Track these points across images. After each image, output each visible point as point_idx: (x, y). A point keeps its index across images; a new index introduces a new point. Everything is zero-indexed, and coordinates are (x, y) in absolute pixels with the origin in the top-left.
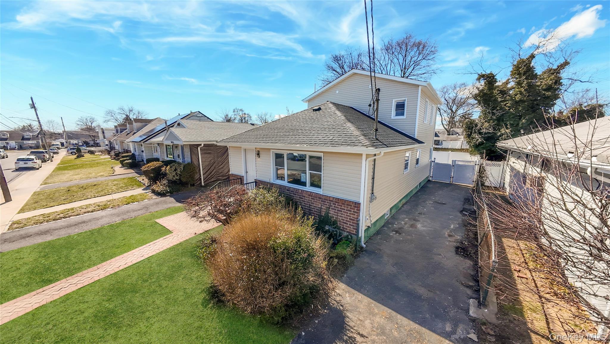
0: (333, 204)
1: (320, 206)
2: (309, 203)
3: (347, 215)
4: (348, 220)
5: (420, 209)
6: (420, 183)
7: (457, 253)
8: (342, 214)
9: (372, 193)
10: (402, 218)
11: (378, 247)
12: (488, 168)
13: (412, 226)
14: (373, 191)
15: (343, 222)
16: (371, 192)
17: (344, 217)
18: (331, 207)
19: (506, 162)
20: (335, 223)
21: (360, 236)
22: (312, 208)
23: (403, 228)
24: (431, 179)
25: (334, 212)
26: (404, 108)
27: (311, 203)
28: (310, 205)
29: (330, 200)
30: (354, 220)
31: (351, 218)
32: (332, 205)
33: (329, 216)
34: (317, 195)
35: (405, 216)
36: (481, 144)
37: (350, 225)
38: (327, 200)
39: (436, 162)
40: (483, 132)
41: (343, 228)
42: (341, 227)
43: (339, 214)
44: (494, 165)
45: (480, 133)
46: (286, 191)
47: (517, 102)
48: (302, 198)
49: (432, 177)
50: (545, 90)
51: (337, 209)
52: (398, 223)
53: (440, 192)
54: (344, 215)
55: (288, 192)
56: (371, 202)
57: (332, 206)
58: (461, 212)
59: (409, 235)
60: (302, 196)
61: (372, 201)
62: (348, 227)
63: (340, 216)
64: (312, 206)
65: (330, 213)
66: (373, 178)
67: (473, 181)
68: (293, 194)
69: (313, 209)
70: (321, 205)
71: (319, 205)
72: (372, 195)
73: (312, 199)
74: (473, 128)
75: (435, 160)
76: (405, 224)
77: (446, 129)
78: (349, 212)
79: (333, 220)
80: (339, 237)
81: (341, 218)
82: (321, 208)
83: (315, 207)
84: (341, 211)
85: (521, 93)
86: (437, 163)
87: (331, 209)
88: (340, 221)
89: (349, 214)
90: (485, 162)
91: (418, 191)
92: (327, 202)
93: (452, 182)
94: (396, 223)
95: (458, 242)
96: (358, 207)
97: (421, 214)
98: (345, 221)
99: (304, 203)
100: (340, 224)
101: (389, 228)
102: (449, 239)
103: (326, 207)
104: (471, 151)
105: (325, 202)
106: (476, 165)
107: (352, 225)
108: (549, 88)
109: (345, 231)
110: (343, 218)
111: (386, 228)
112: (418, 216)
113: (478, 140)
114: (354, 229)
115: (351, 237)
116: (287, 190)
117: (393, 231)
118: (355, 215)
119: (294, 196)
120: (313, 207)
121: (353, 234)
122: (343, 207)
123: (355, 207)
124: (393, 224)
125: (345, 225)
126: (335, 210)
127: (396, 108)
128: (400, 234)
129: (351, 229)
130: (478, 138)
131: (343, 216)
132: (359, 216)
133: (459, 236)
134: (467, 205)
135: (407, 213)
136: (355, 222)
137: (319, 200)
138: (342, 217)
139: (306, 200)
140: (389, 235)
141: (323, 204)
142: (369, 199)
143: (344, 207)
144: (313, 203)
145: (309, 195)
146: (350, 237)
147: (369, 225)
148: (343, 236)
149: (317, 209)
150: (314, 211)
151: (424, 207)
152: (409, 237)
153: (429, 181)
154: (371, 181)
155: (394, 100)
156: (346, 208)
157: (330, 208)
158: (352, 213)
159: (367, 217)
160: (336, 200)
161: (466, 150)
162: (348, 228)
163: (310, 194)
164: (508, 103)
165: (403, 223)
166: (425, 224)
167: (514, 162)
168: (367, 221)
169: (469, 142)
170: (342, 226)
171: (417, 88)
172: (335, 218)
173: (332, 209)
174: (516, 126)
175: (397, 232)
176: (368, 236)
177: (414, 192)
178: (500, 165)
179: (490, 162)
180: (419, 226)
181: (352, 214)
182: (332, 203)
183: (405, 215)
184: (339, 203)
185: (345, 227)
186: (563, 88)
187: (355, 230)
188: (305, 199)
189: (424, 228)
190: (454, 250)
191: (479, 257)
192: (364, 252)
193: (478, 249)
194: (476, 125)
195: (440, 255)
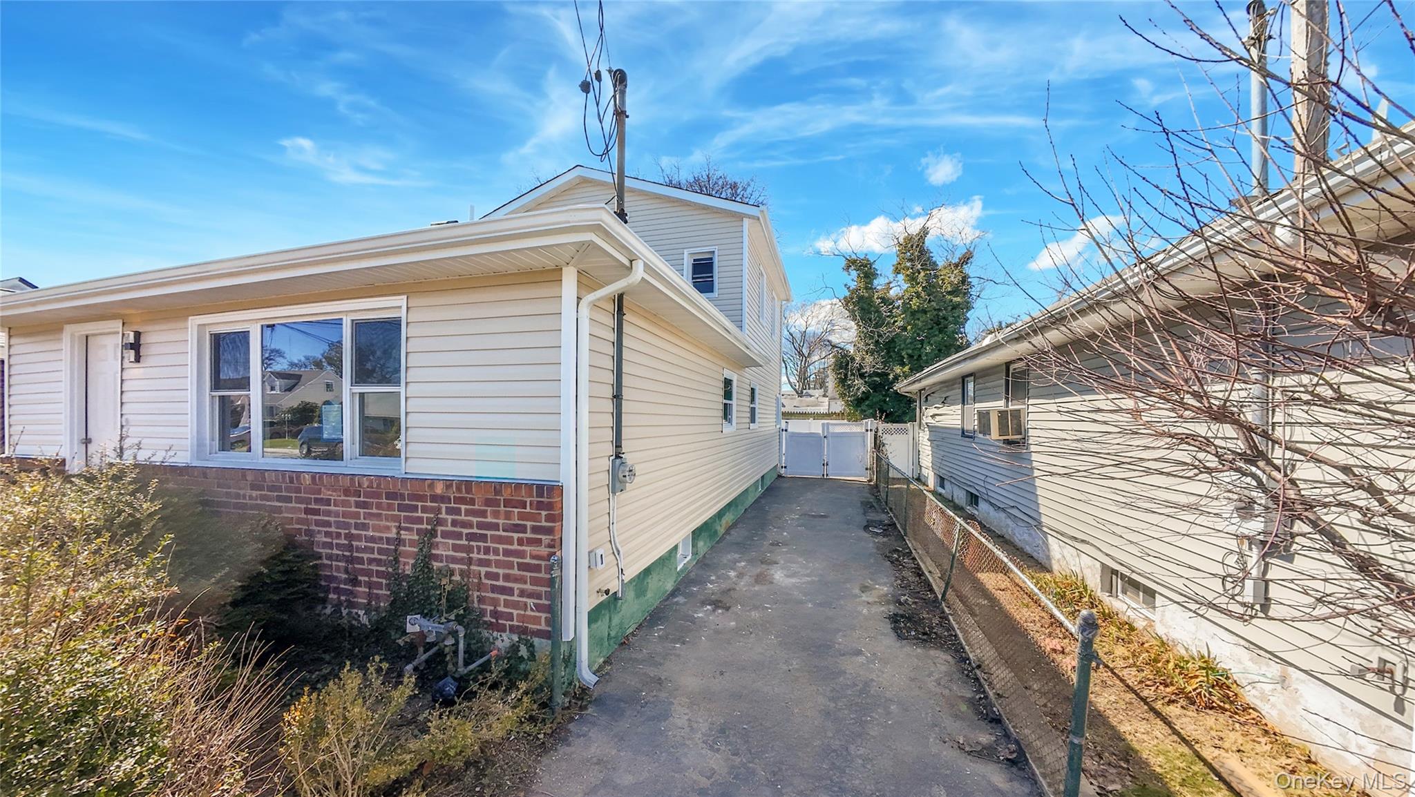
0: (450, 511)
1: (393, 534)
2: (346, 526)
3: (507, 553)
4: (515, 571)
5: (773, 534)
6: (763, 477)
7: (900, 637)
8: (487, 550)
9: (618, 457)
10: (729, 561)
11: (652, 672)
12: (887, 439)
13: (760, 579)
14: (618, 446)
15: (494, 589)
16: (610, 450)
17: (499, 564)
18: (440, 529)
19: (916, 424)
20: (456, 600)
21: (568, 635)
22: (358, 549)
23: (734, 589)
24: (783, 471)
25: (456, 548)
26: (712, 272)
27: (357, 526)
28: (349, 537)
29: (434, 498)
30: (537, 568)
31: (528, 560)
32: (443, 515)
33: (430, 570)
34: (379, 485)
35: (737, 556)
36: (866, 396)
37: (522, 593)
38: (421, 498)
39: (789, 430)
40: (866, 372)
41: (495, 614)
42: (483, 613)
43: (475, 555)
44: (899, 431)
45: (862, 376)
46: (249, 492)
48: (317, 512)
49: (785, 467)
50: (949, 293)
51: (465, 531)
52: (718, 577)
53: (809, 495)
54: (496, 552)
55: (254, 493)
56: (614, 493)
57: (440, 522)
58: (866, 528)
59: (756, 608)
60: (317, 501)
61: (618, 485)
62: (515, 605)
63: (482, 563)
64: (359, 538)
65: (437, 558)
66: (617, 397)
67: (867, 469)
68: (279, 499)
69: (366, 550)
70: (399, 528)
71: (388, 528)
72: (618, 461)
73: (358, 505)
74: (847, 365)
75: (787, 426)
76: (740, 575)
77: (795, 390)
78: (516, 536)
79: (448, 588)
80: (466, 664)
81: (483, 570)
82: (399, 541)
83: (372, 539)
84: (483, 538)
86: (793, 433)
87: (439, 539)
88: (480, 587)
89: (515, 547)
90: (882, 426)
91: (760, 497)
92: (424, 510)
93: (827, 475)
94: (713, 578)
95: (888, 603)
96: (550, 506)
97: (777, 545)
98: (501, 583)
99: (327, 534)
100: (481, 600)
101: (686, 595)
102: (864, 598)
103: (419, 532)
104: (849, 414)
105: (415, 508)
106: (867, 431)
107: (531, 595)
109: (502, 629)
110: (494, 570)
111: (680, 599)
112: (770, 552)
113: (858, 389)
114: (539, 608)
115: (531, 647)
116: (253, 487)
117: (703, 603)
118: (539, 542)
119: (279, 510)
120: (363, 544)
121: (540, 634)
122: (489, 520)
123: (540, 506)
124: (700, 581)
125: (502, 597)
126: (459, 536)
127: (694, 271)
128: (728, 609)
129: (529, 613)
130: (860, 386)
131: (492, 557)
132: (557, 544)
133: (885, 584)
134: (872, 515)
135: (742, 546)
136: (542, 575)
137: (390, 507)
138: (486, 563)
139: (332, 519)
140: (693, 620)
141: (408, 519)
142: (604, 478)
143: (496, 514)
144: (364, 527)
145: (347, 492)
146: (523, 652)
147: (615, 586)
148: (494, 653)
149: (380, 551)
150: (371, 561)
151: (782, 529)
152: (755, 614)
153: (780, 476)
154: (609, 406)
155: (686, 250)
156: (501, 522)
157: (433, 533)
158: (529, 535)
159: (599, 552)
160: (459, 489)
161: (840, 415)
162: (515, 612)
163: (352, 487)
165: (732, 574)
166: (794, 567)
167: (933, 416)
168: (600, 567)
169: (842, 395)
170: (490, 608)
172: (457, 578)
173: (446, 535)
175: (717, 604)
176: (613, 634)
177: (751, 498)
178: (905, 431)
179: (889, 425)
180: (778, 575)
181: (531, 542)
182: (443, 506)
183: (735, 552)
184: (472, 502)
185: (501, 609)
186: (973, 292)
187: (543, 615)
188: (328, 513)
189: (793, 580)
190: (887, 627)
191: (958, 632)
192: (590, 710)
193: (943, 612)
194: (853, 359)
195: (859, 653)
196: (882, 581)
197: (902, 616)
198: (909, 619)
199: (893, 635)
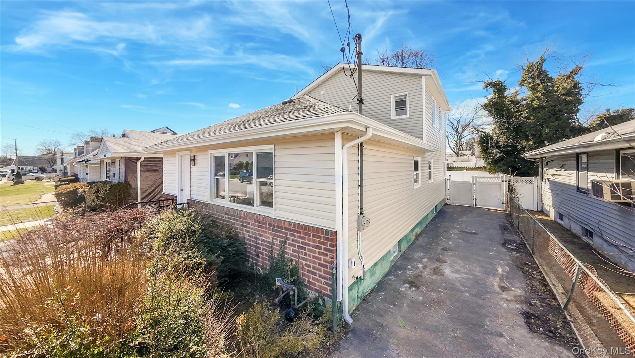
0: (291, 235)
1: (271, 240)
2: (255, 234)
3: (314, 257)
4: (317, 266)
5: (443, 242)
6: (436, 207)
7: (531, 330)
8: (306, 254)
9: (361, 213)
10: (418, 257)
11: (379, 320)
12: (517, 186)
13: (437, 271)
14: (362, 209)
15: (309, 271)
16: (357, 210)
17: (310, 261)
18: (287, 241)
19: (539, 178)
20: (294, 272)
21: (340, 299)
22: (259, 244)
23: (421, 276)
24: (448, 202)
25: (293, 250)
26: (406, 105)
27: (259, 235)
28: (256, 238)
29: (285, 229)
30: (326, 267)
31: (322, 262)
32: (289, 236)
33: (284, 258)
34: (266, 220)
35: (422, 255)
36: (501, 159)
37: (320, 276)
38: (281, 228)
39: (451, 180)
40: (501, 145)
41: (309, 282)
42: (304, 280)
43: (301, 255)
44: (525, 182)
45: (498, 147)
46: (225, 216)
47: (535, 109)
48: (245, 227)
49: (449, 199)
50: (564, 95)
51: (297, 244)
52: (412, 267)
53: (465, 218)
54: (309, 256)
55: (227, 216)
56: (360, 231)
57: (288, 239)
58: (504, 245)
59: (434, 290)
60: (246, 222)
61: (362, 227)
62: (317, 280)
63: (304, 259)
64: (259, 239)
65: (287, 253)
66: (361, 186)
67: (503, 203)
68: (234, 219)
69: (261, 244)
70: (273, 238)
71: (269, 238)
72: (362, 216)
73: (259, 226)
74: (488, 141)
75: (450, 177)
76: (425, 267)
77: (454, 151)
78: (317, 250)
79: (291, 267)
80: (298, 304)
81: (304, 262)
82: (273, 244)
83: (263, 241)
84: (304, 249)
85: (538, 99)
86: (454, 181)
87: (287, 246)
88: (303, 269)
89: (317, 255)
90: (513, 178)
91: (434, 217)
92: (282, 233)
93: (476, 205)
94: (409, 267)
95: (521, 302)
96: (332, 240)
97: (446, 250)
98: (311, 269)
99: (249, 236)
100: (303, 274)
101: (397, 276)
102: (504, 295)
103: (280, 241)
104: (490, 169)
105: (278, 232)
106: (503, 181)
107: (324, 278)
108: (569, 93)
109: (311, 289)
110: (308, 263)
111: (391, 277)
112: (442, 254)
113: (496, 155)
114: (327, 284)
115: (324, 300)
116: (227, 214)
117: (405, 282)
118: (327, 255)
119: (234, 223)
120: (260, 242)
121: (328, 296)
122: (306, 241)
123: (327, 239)
124: (404, 269)
125: (312, 276)
126: (295, 246)
127: (396, 106)
128: (418, 288)
129: (323, 285)
130: (497, 153)
131: (307, 257)
132: (334, 257)
133: (519, 288)
134: (507, 235)
135: (426, 249)
136: (328, 270)
137: (269, 230)
138: (305, 260)
139: (250, 230)
140: (399, 292)
141: (276, 235)
142: (355, 224)
143: (309, 240)
144: (261, 235)
145: (255, 221)
146: (320, 301)
147: (360, 274)
148: (308, 299)
149: (267, 246)
150: (263, 249)
151: (448, 239)
152: (433, 294)
153: (446, 204)
154: (357, 190)
155: (392, 96)
156: (311, 243)
157: (285, 243)
158: (322, 251)
159: (353, 260)
160: (294, 227)
161: (485, 169)
162: (317, 284)
163: (257, 218)
164: (522, 114)
165: (420, 266)
166: (457, 267)
167: (553, 175)
168: (354, 267)
169: (485, 159)
170: (307, 279)
171: (420, 79)
172: (294, 263)
173: (290, 244)
174: (539, 137)
175: (412, 284)
176: (359, 296)
177: (430, 217)
178: (532, 182)
179: (518, 178)
180: (447, 271)
181: (324, 254)
182: (289, 232)
183: (421, 252)
184: (299, 233)
185: (311, 280)
186: (583, 92)
187: (329, 288)
188: (249, 228)
189: (457, 275)
190: (521, 321)
191: (579, 337)
192: (349, 336)
193: (566, 318)
194: (492, 138)
195: (501, 335)
196: (516, 285)
197: (533, 315)
198: (538, 318)
199: (526, 327)
